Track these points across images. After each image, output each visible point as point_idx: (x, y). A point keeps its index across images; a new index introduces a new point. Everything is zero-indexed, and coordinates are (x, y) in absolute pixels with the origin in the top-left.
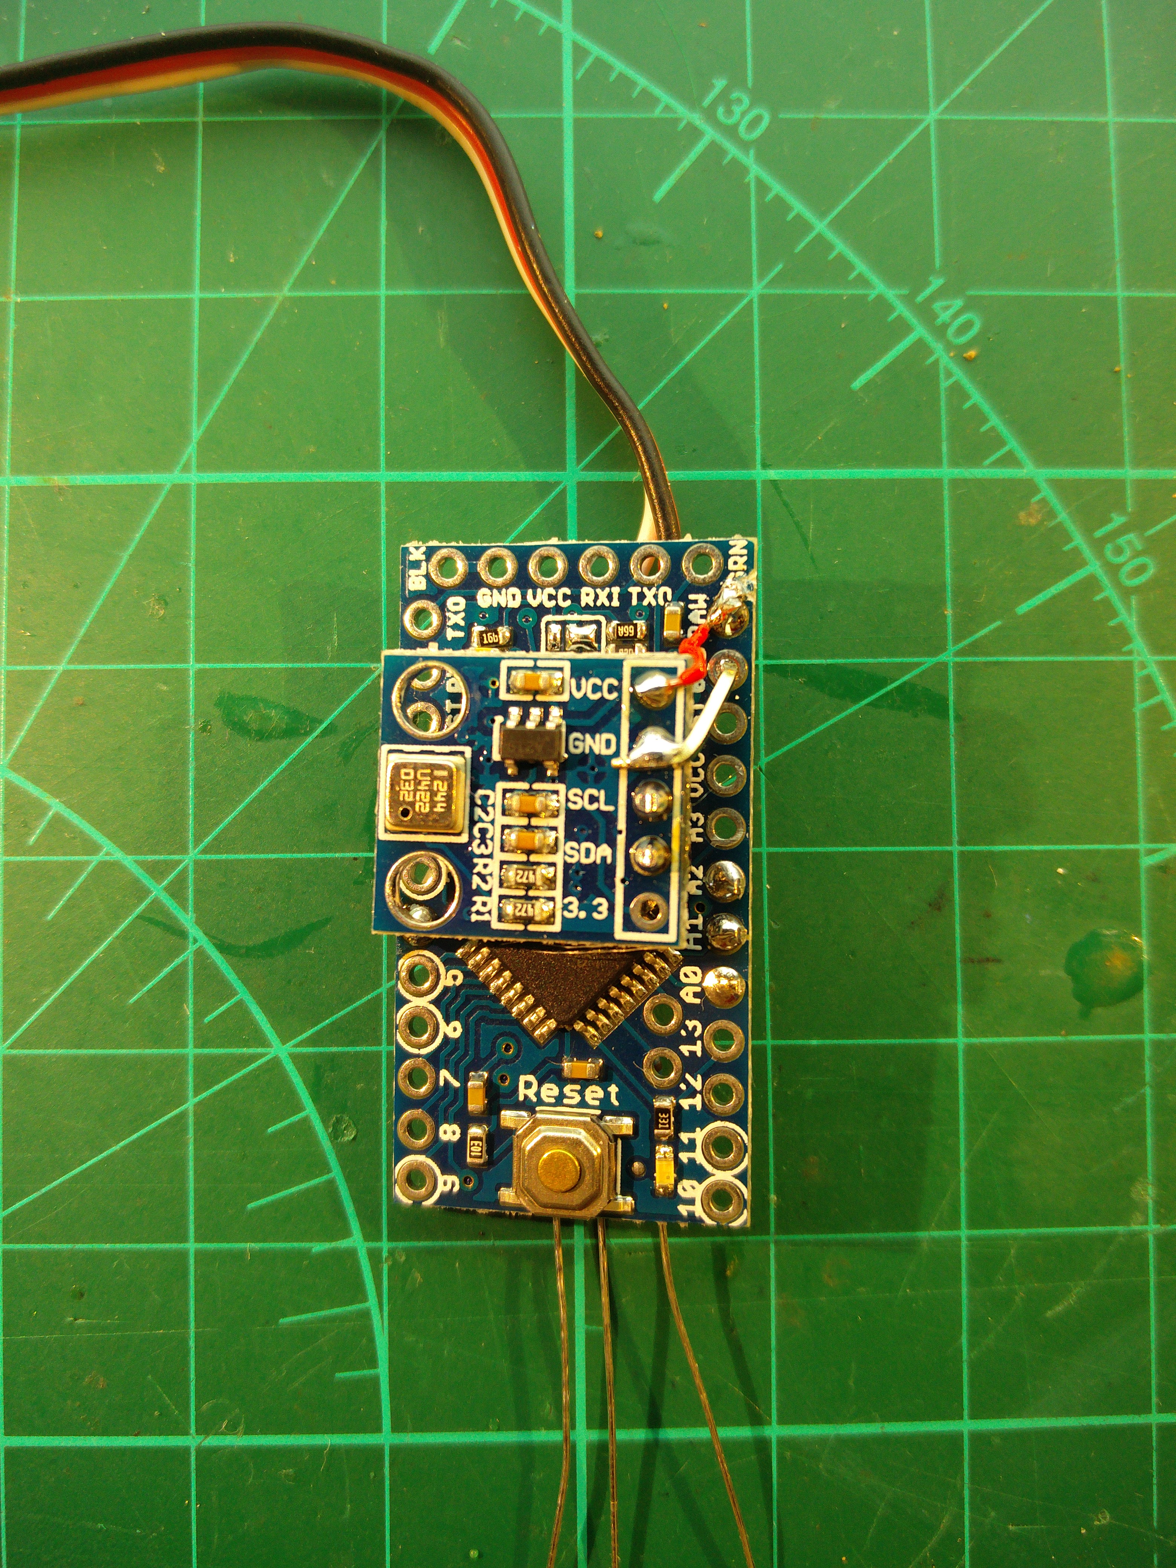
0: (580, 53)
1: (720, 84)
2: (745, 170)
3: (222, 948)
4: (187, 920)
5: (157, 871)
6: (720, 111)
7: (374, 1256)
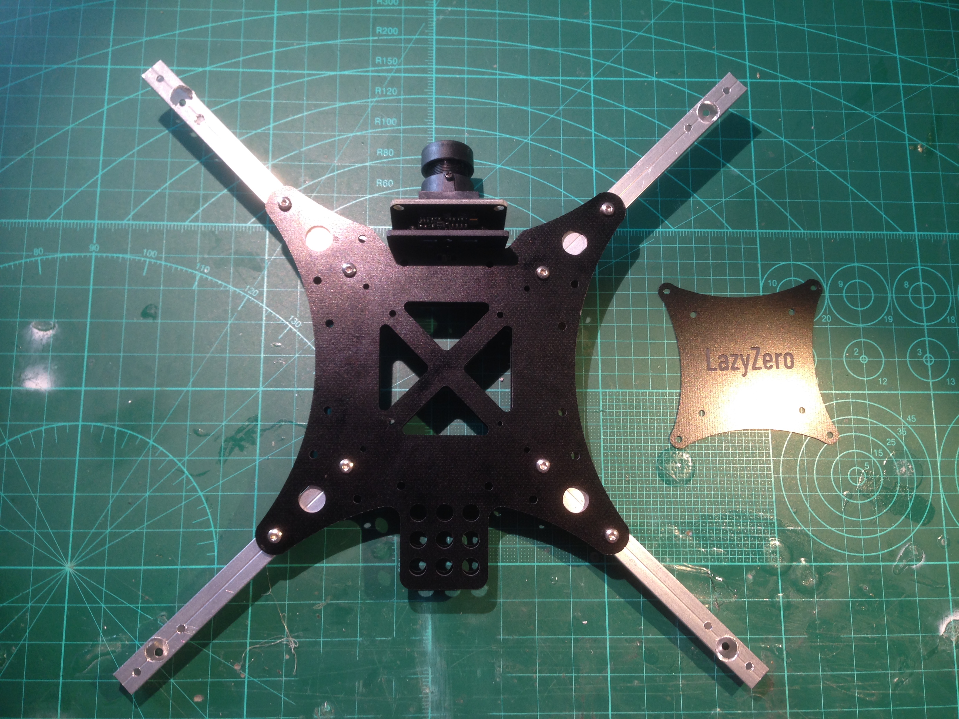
0: (267, 311)
1: (293, 317)
2: (296, 333)
3: (191, 475)
4: (185, 470)
5: (180, 461)
6: (292, 322)
7: (216, 531)
